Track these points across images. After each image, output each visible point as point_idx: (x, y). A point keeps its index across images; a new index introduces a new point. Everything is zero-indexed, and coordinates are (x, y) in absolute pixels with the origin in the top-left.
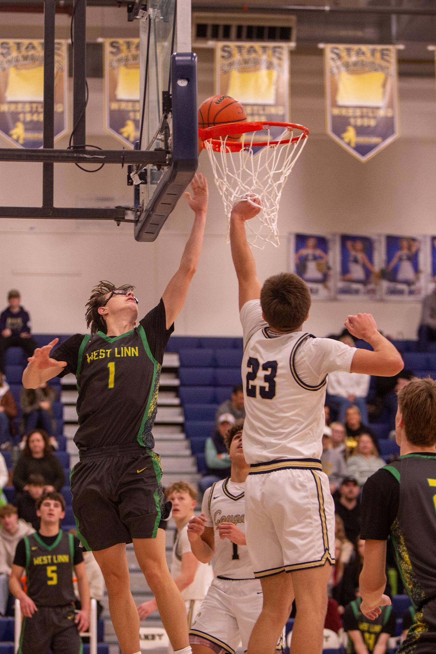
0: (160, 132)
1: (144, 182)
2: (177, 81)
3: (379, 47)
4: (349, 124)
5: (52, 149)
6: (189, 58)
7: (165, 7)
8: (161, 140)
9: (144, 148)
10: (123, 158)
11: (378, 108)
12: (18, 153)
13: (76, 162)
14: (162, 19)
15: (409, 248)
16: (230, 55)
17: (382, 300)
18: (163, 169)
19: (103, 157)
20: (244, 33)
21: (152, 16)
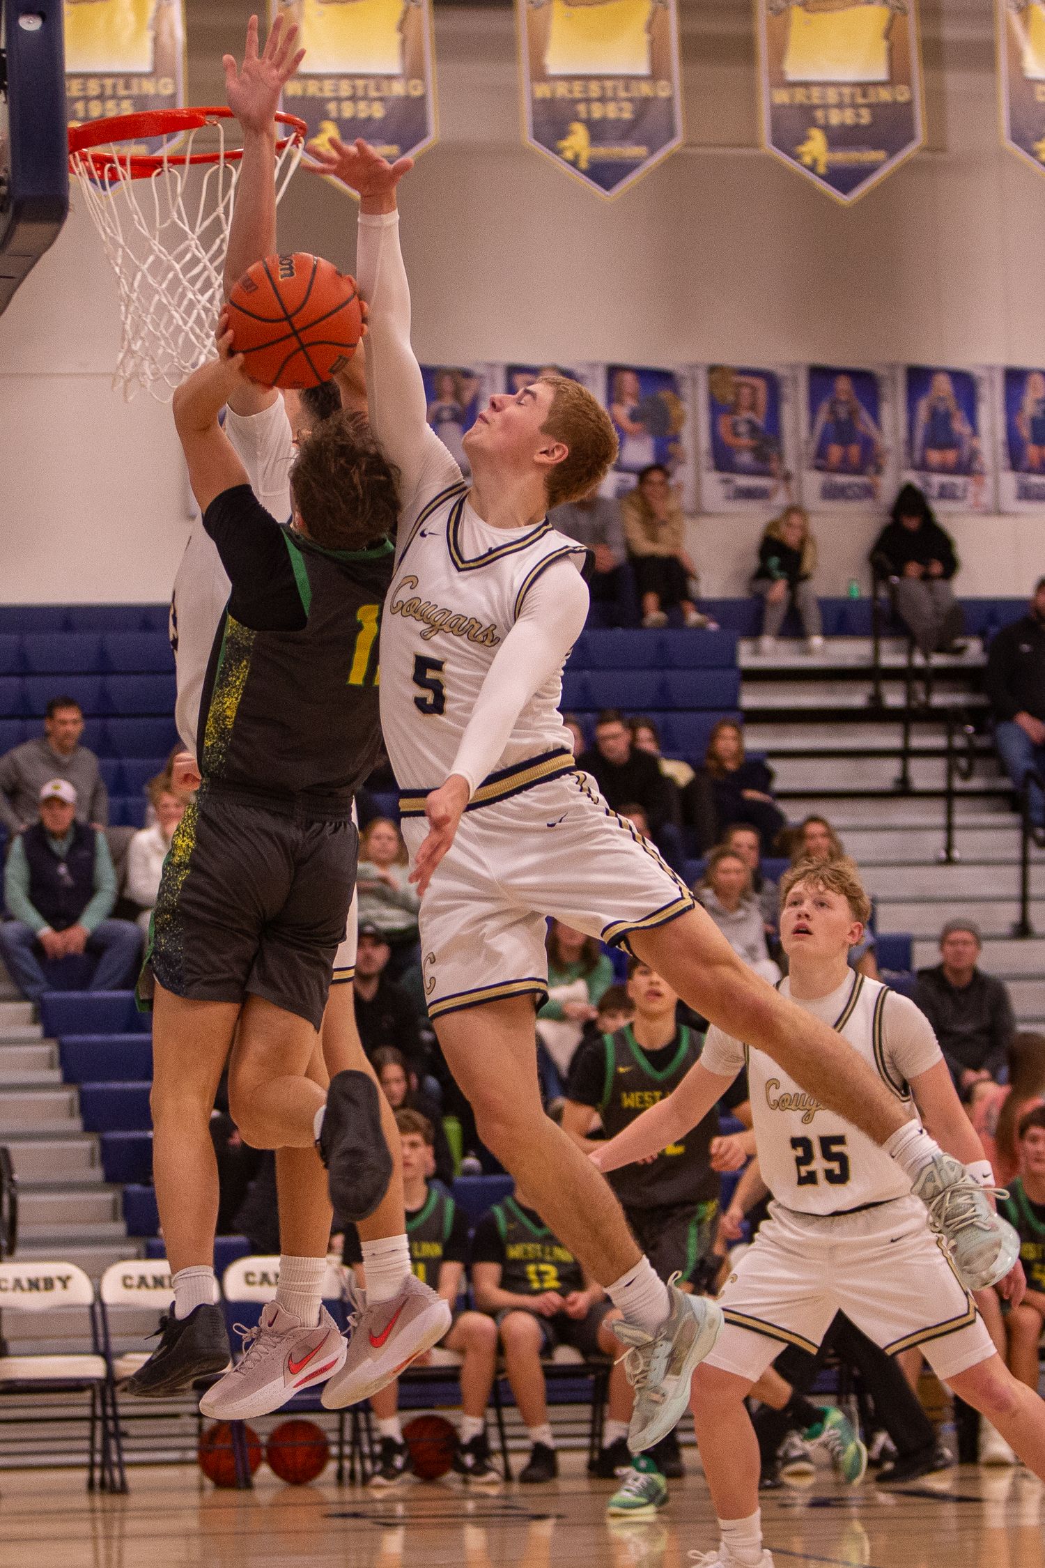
2: (17, 19)
4: (325, 116)
11: (387, 78)
15: (457, 394)
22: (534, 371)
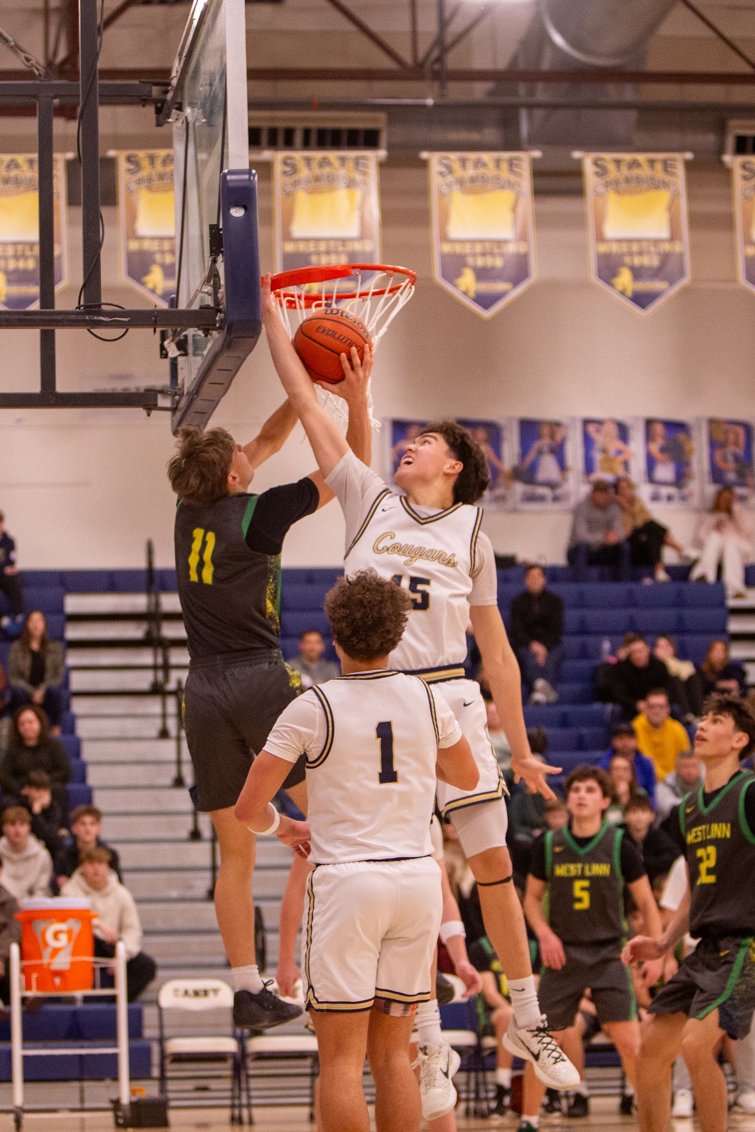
0: (205, 283)
1: (183, 352)
2: (229, 210)
3: (506, 155)
4: (465, 265)
5: (52, 310)
6: (247, 177)
7: (208, 105)
8: (207, 293)
9: (182, 305)
10: (156, 321)
11: (505, 242)
12: (7, 317)
13: (88, 328)
14: (205, 122)
15: (552, 436)
16: (295, 170)
17: (515, 511)
18: (211, 335)
19: (127, 320)
20: (314, 138)
21: (190, 119)
22: (599, 423)
